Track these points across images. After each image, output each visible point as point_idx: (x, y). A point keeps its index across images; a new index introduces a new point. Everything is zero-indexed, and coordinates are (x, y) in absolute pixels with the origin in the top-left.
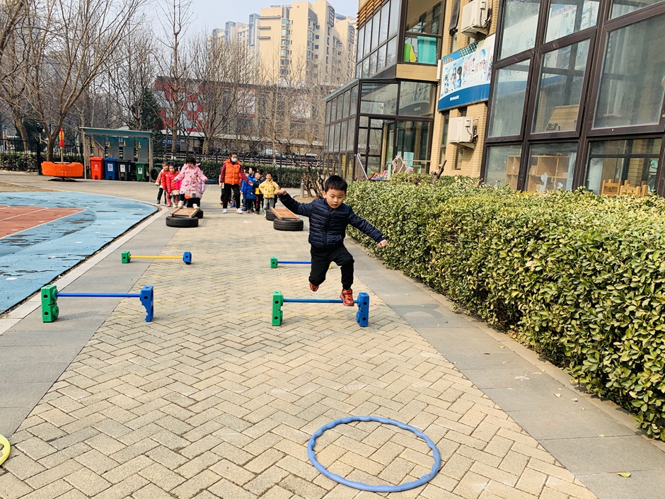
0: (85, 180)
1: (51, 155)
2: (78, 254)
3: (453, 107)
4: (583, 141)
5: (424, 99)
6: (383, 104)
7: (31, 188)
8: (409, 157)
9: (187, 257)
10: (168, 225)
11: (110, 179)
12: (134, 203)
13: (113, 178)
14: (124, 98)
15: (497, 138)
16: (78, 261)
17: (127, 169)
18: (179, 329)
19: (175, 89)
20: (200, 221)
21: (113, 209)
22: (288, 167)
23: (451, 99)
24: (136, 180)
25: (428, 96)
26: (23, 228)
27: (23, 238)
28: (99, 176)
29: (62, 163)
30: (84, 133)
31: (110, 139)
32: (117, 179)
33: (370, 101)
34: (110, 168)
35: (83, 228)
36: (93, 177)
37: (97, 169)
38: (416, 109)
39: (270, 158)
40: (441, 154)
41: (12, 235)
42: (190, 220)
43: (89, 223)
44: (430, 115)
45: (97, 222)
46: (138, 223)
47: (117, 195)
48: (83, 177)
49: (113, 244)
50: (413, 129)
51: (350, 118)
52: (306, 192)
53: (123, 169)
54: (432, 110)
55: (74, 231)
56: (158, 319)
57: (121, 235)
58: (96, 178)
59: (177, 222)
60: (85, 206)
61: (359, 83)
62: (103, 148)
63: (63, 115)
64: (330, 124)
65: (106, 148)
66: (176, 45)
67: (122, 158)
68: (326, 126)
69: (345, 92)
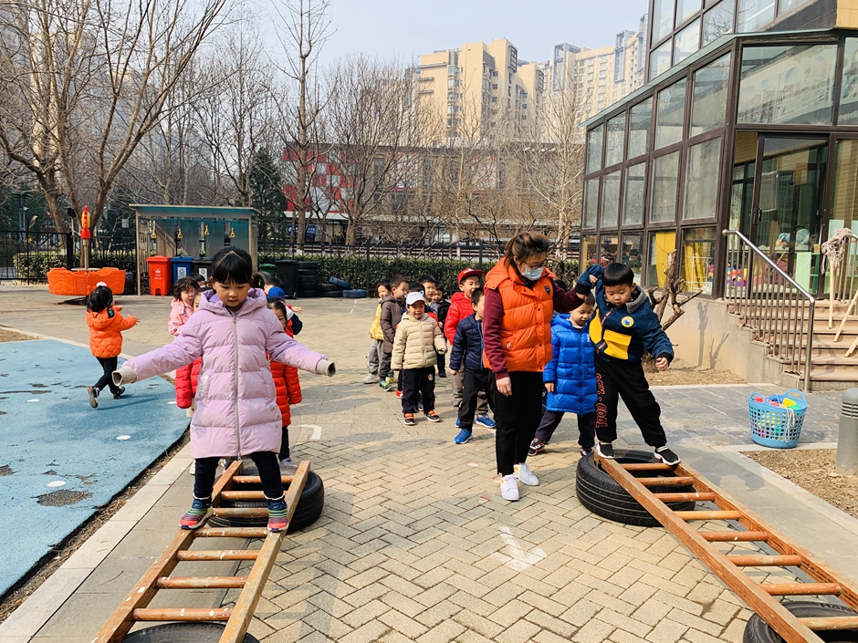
28: (163, 290)
29: (85, 271)
30: (138, 215)
31: (183, 223)
34: (182, 272)
36: (153, 291)
48: (134, 293)
51: (692, 142)
58: (158, 294)
61: (733, 47)
62: (172, 240)
63: (106, 186)
64: (605, 172)
65: (177, 240)
66: (304, 75)
67: (203, 255)
68: (587, 178)
69: (659, 92)
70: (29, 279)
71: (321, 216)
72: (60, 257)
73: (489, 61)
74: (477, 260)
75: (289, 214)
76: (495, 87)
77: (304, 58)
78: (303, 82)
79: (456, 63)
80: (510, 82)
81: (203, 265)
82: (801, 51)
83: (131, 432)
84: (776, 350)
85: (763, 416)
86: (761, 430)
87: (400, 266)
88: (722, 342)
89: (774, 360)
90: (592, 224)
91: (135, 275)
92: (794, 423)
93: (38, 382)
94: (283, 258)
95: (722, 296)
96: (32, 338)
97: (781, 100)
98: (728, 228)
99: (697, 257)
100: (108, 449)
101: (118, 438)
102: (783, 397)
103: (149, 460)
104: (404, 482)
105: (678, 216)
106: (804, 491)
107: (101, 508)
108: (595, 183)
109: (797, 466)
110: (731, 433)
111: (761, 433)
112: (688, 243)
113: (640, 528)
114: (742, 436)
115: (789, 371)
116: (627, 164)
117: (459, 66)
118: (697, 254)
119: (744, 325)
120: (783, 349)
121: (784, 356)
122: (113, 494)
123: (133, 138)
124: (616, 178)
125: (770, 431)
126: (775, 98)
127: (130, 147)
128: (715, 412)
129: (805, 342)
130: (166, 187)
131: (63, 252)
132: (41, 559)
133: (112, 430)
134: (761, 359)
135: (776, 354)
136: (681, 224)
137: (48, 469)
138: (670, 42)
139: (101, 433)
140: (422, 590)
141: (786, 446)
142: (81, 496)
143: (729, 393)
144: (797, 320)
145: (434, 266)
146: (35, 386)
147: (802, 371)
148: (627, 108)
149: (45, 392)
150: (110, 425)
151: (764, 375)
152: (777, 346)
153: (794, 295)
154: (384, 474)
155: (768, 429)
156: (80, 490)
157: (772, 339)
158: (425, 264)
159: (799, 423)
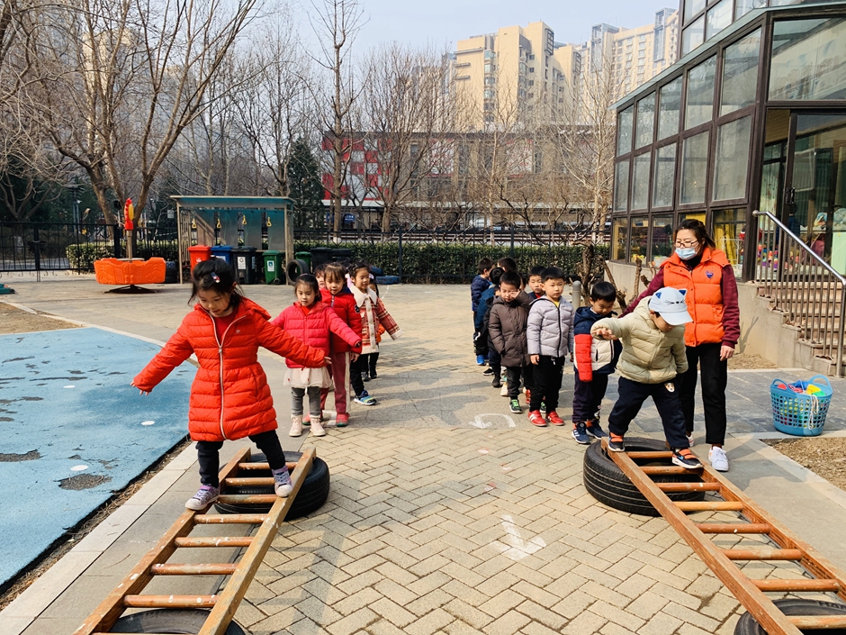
0: (181, 285)
17: (248, 263)
24: (265, 283)
29: (129, 260)
30: (179, 206)
48: (179, 282)
51: (722, 121)
53: (242, 263)
61: (764, 22)
62: (212, 230)
63: (148, 179)
64: (635, 154)
65: (217, 230)
66: (339, 64)
67: (242, 244)
68: (617, 160)
69: (689, 70)
70: (79, 270)
71: (357, 204)
72: (107, 247)
73: (525, 45)
74: (509, 244)
75: (326, 202)
76: (532, 70)
77: (338, 48)
78: (338, 72)
79: (492, 48)
80: (547, 65)
81: (242, 254)
82: (837, 23)
83: (156, 418)
84: (807, 334)
85: (786, 403)
86: (784, 417)
87: (432, 251)
88: (752, 325)
89: (805, 345)
90: (623, 206)
91: (177, 264)
92: (818, 410)
93: (76, 369)
94: (318, 245)
95: (753, 278)
96: (77, 326)
97: (819, 75)
98: (758, 209)
99: (728, 239)
100: (132, 434)
101: (143, 424)
102: (807, 383)
103: (168, 445)
104: (413, 469)
105: (708, 198)
106: (824, 480)
107: (117, 492)
108: (625, 165)
109: (820, 454)
110: (753, 420)
111: (784, 420)
112: (718, 225)
113: (645, 518)
114: (764, 423)
115: (820, 355)
116: (657, 145)
117: (495, 50)
118: (727, 236)
119: (775, 309)
120: (815, 333)
121: (815, 340)
122: (131, 478)
123: (174, 130)
124: (645, 160)
125: (793, 418)
126: (813, 72)
127: (171, 140)
128: (739, 398)
129: (837, 326)
130: (209, 178)
131: (111, 243)
132: (55, 541)
133: (139, 415)
134: (792, 344)
135: (808, 338)
136: (711, 205)
137: (74, 453)
138: (703, 19)
139: (128, 418)
140: (416, 578)
141: (810, 433)
142: (101, 480)
143: (756, 378)
144: (829, 303)
145: (466, 251)
146: (72, 372)
147: (835, 356)
148: (657, 87)
149: (81, 378)
150: (137, 410)
151: (794, 359)
152: (809, 330)
153: (826, 277)
154: (393, 461)
155: (791, 416)
156: (101, 474)
157: (803, 322)
158: (456, 249)
159: (824, 409)
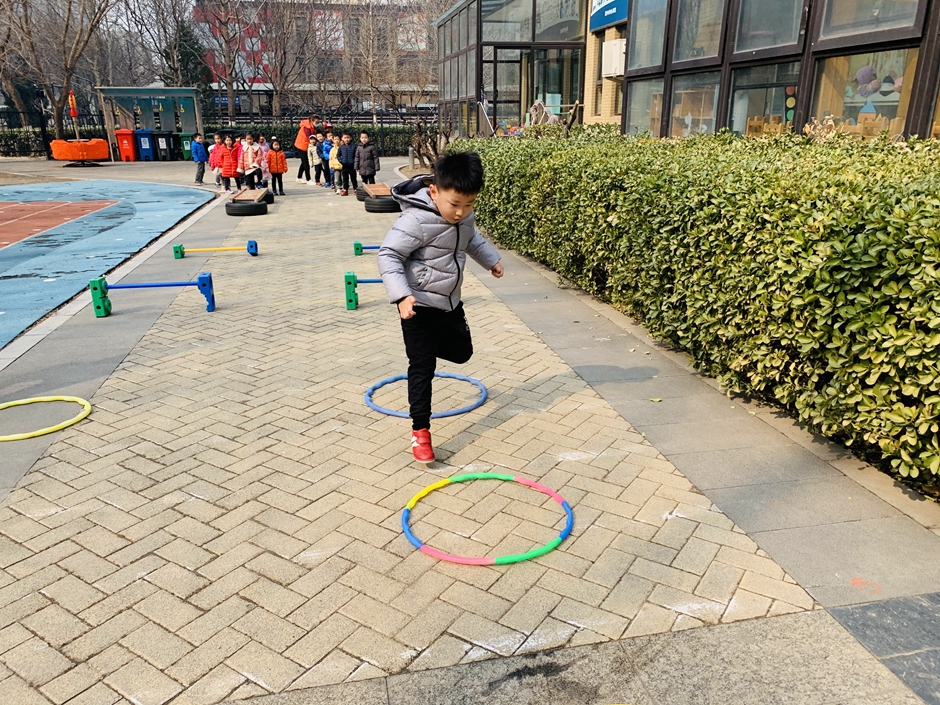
0: (113, 163)
1: (61, 131)
2: (121, 251)
3: (609, 25)
4: (726, 68)
5: (573, 15)
6: (518, 26)
7: (41, 178)
8: (553, 101)
9: (252, 247)
10: (229, 214)
11: (147, 160)
12: (182, 190)
13: (151, 158)
14: (153, 37)
15: (638, 70)
16: (122, 260)
17: (168, 144)
18: (244, 316)
19: (223, 20)
20: (270, 207)
21: (157, 198)
22: (393, 125)
23: (607, 13)
24: (183, 159)
25: (577, 11)
26: (46, 227)
27: (50, 238)
28: (131, 156)
29: (78, 141)
30: (102, 95)
31: (140, 102)
32: (156, 158)
33: (501, 22)
34: (145, 144)
35: (121, 223)
36: (124, 158)
37: (126, 145)
38: (562, 31)
39: (369, 114)
40: (597, 93)
41: (36, 235)
42: (256, 206)
43: (127, 217)
44: (581, 38)
45: (138, 215)
46: (190, 214)
47: (159, 181)
48: (110, 160)
49: (161, 239)
50: (560, 61)
51: (469, 49)
52: (417, 161)
53: (162, 144)
54: (583, 30)
55: (111, 228)
56: (219, 309)
57: (170, 229)
58: (128, 160)
59: (238, 210)
60: (119, 197)
62: (132, 116)
63: (70, 72)
65: (136, 114)
67: (159, 128)
71: (247, 88)
75: (215, 86)
81: (162, 136)
123: (88, 28)
127: (86, 37)
136: (468, 98)
